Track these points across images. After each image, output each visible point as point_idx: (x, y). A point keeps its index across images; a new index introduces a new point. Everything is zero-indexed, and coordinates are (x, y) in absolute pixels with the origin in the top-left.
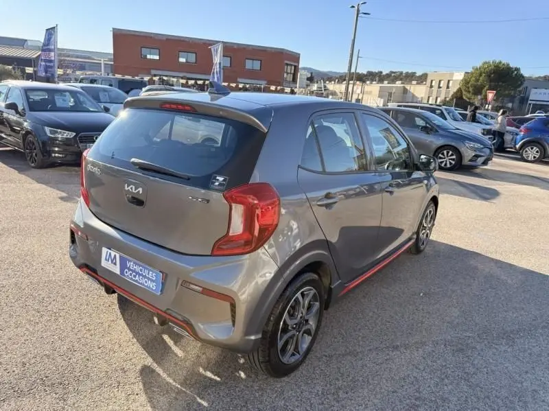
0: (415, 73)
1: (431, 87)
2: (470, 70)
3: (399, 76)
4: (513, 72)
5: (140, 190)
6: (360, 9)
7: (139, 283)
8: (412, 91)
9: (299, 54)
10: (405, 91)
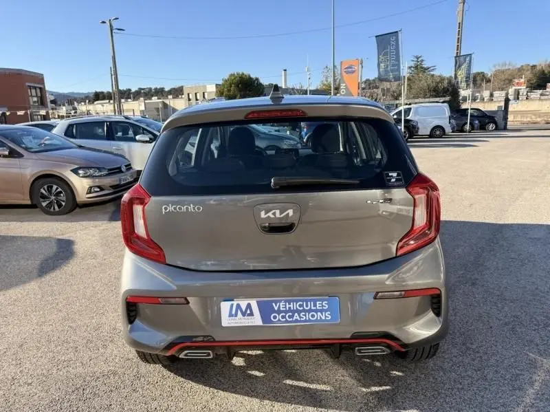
0: (163, 88)
1: (189, 100)
2: (221, 82)
3: (149, 92)
4: (254, 81)
5: (291, 212)
6: (113, 24)
7: (301, 321)
8: (172, 105)
9: (42, 75)
10: (165, 106)
